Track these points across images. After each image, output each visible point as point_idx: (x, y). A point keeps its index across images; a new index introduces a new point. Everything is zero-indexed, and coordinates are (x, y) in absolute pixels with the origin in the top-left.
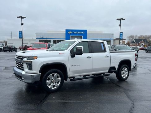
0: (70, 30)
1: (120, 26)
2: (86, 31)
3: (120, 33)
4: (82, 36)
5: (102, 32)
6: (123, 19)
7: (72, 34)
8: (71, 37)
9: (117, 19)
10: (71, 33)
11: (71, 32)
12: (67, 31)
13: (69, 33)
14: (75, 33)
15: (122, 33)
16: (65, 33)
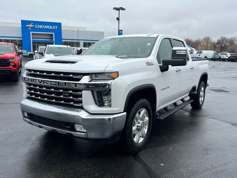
0: (29, 22)
1: (118, 19)
2: (59, 25)
3: (119, 31)
4: (54, 33)
5: (86, 28)
6: (123, 9)
7: (33, 29)
8: (32, 34)
9: (114, 8)
10: (31, 28)
11: (31, 26)
12: (24, 23)
13: (28, 27)
14: (41, 27)
15: (122, 31)
16: (21, 26)
